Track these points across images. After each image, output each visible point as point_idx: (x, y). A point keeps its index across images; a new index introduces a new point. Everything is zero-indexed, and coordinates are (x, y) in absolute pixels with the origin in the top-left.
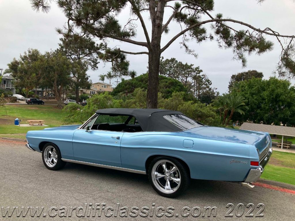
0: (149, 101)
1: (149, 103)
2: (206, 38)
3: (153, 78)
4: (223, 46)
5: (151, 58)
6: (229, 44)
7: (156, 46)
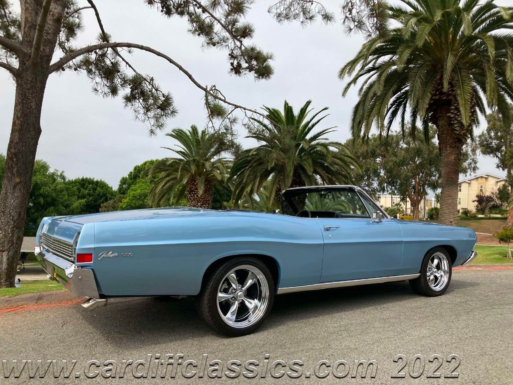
0: (18, 180)
1: (15, 187)
2: (78, 69)
3: (31, 129)
4: (100, 91)
5: (31, 82)
6: (114, 91)
7: (45, 58)
